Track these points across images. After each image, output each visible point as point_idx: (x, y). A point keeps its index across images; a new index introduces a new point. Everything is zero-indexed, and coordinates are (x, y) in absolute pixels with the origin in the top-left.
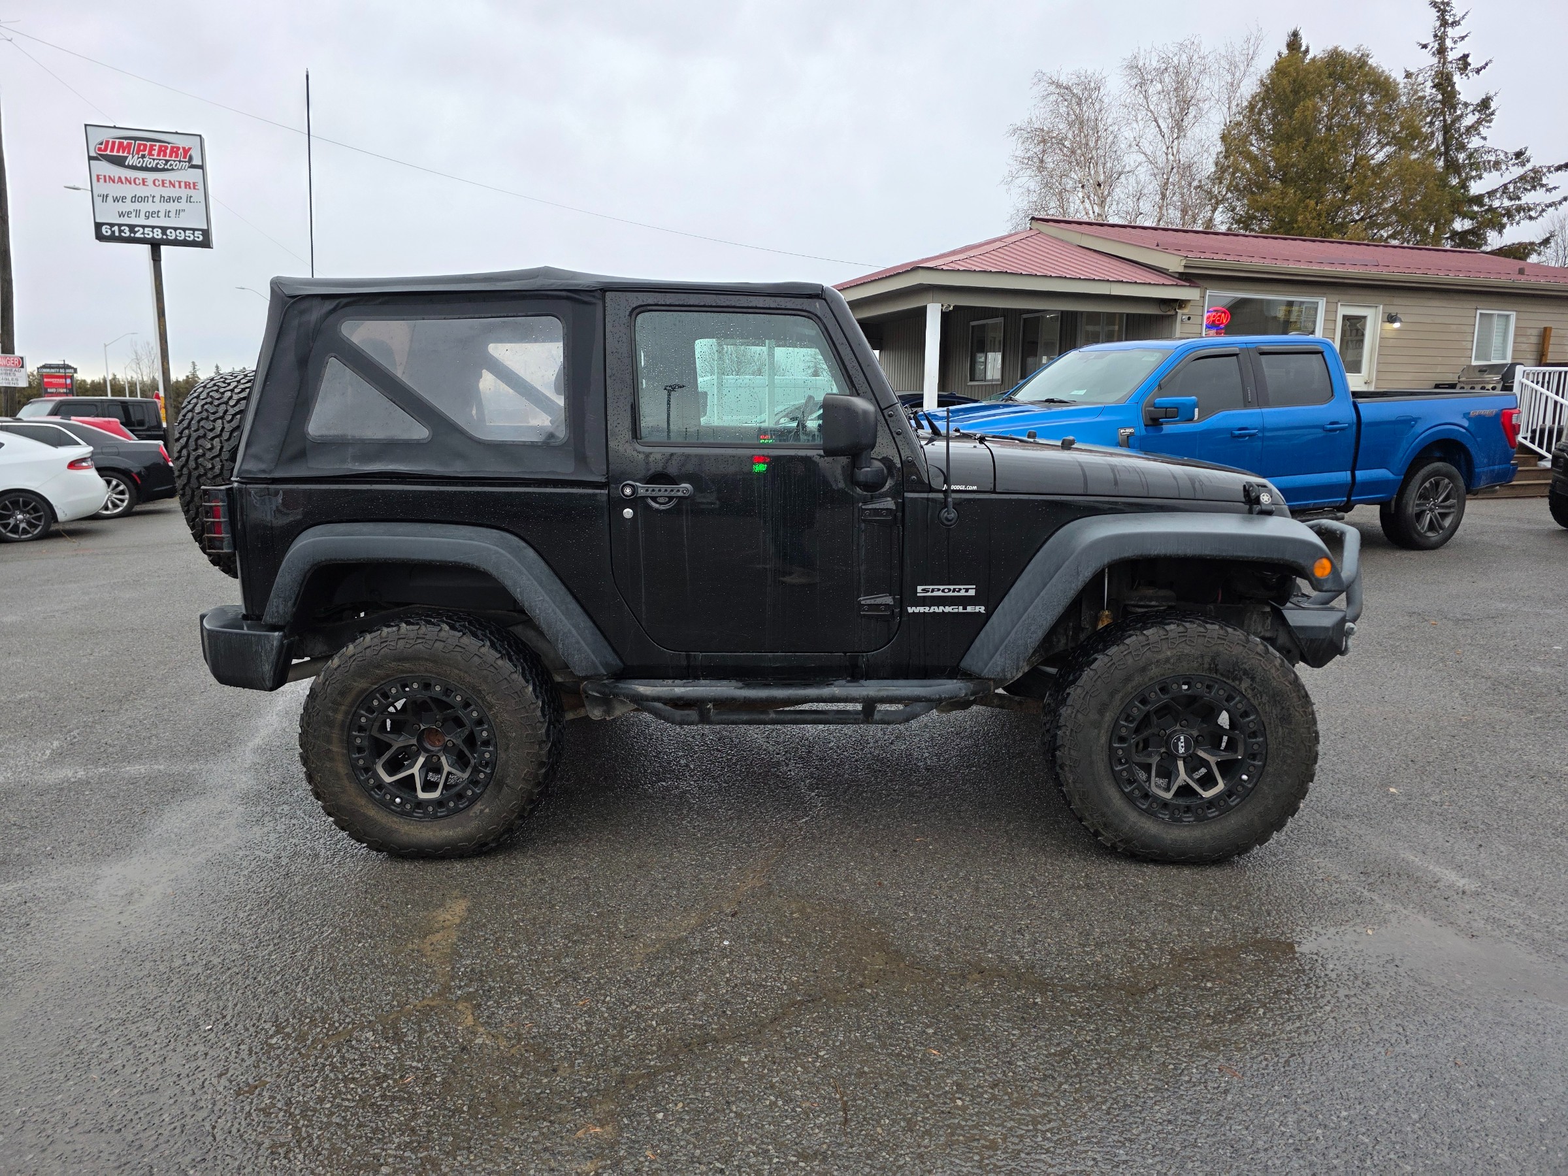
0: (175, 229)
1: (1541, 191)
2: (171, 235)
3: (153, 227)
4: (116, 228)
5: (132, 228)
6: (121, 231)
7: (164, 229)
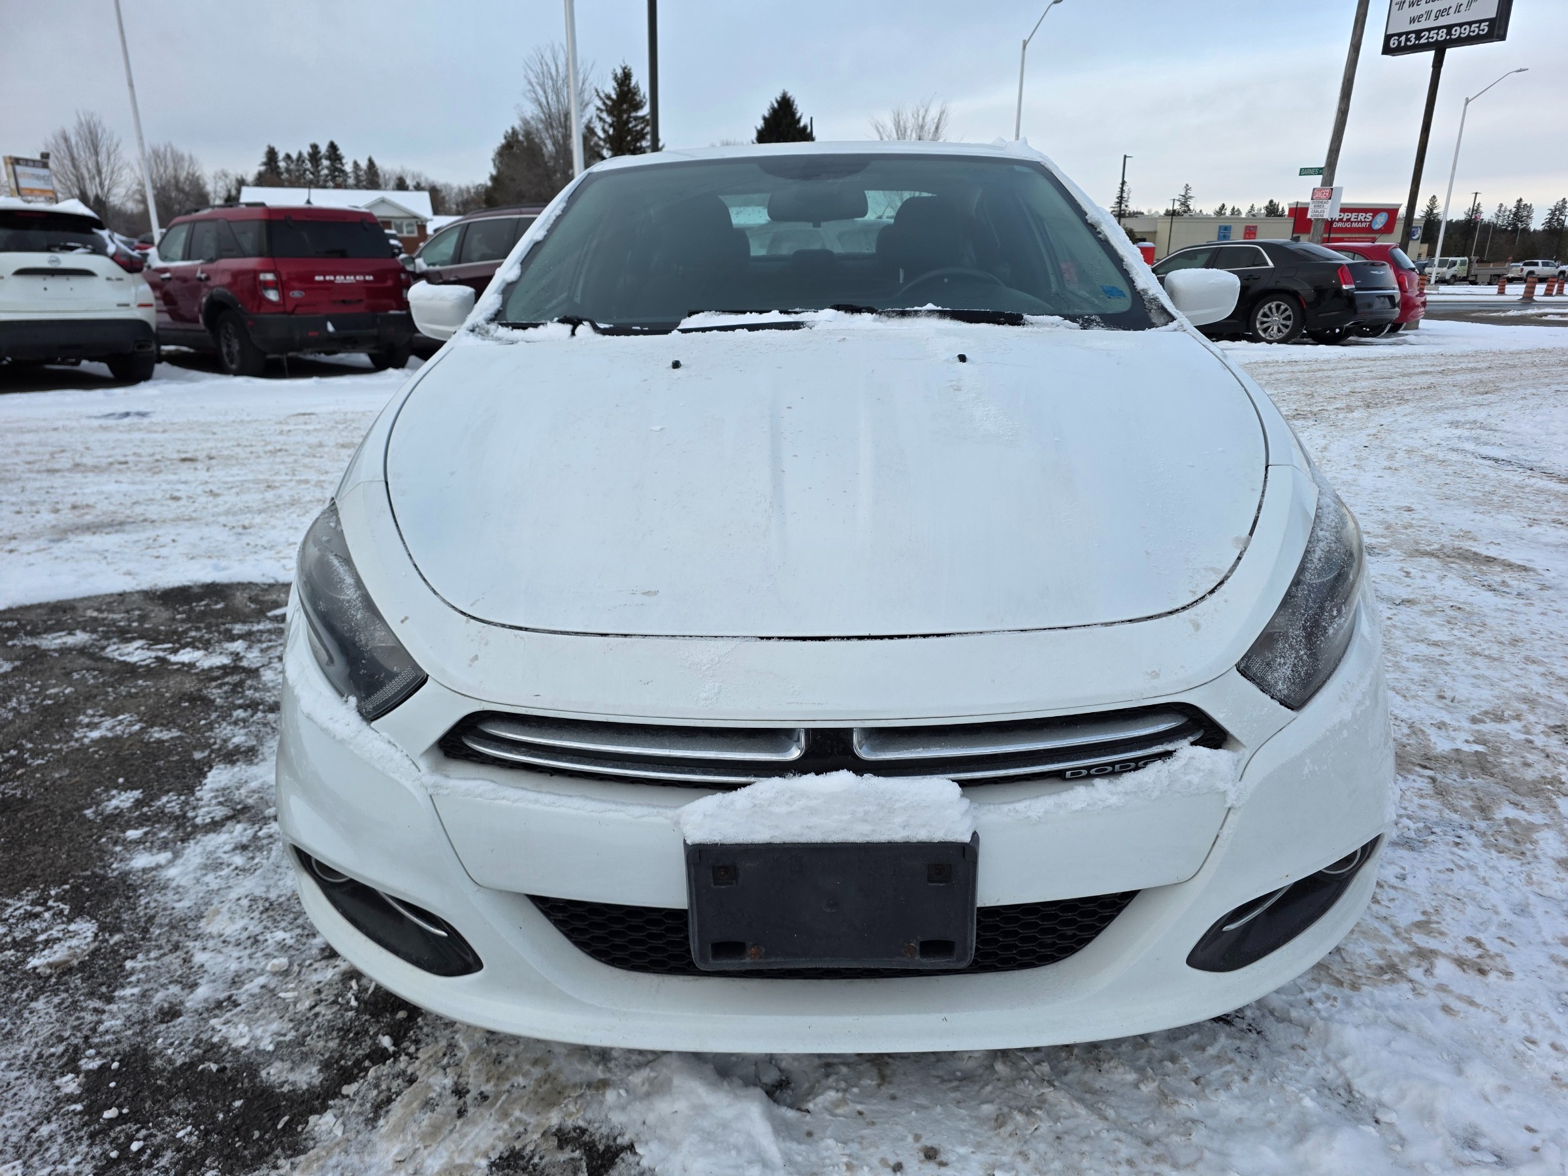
0: (1461, 25)
2: (1456, 32)
3: (1439, 28)
4: (1403, 38)
5: (1418, 33)
6: (1408, 40)
7: (1449, 28)
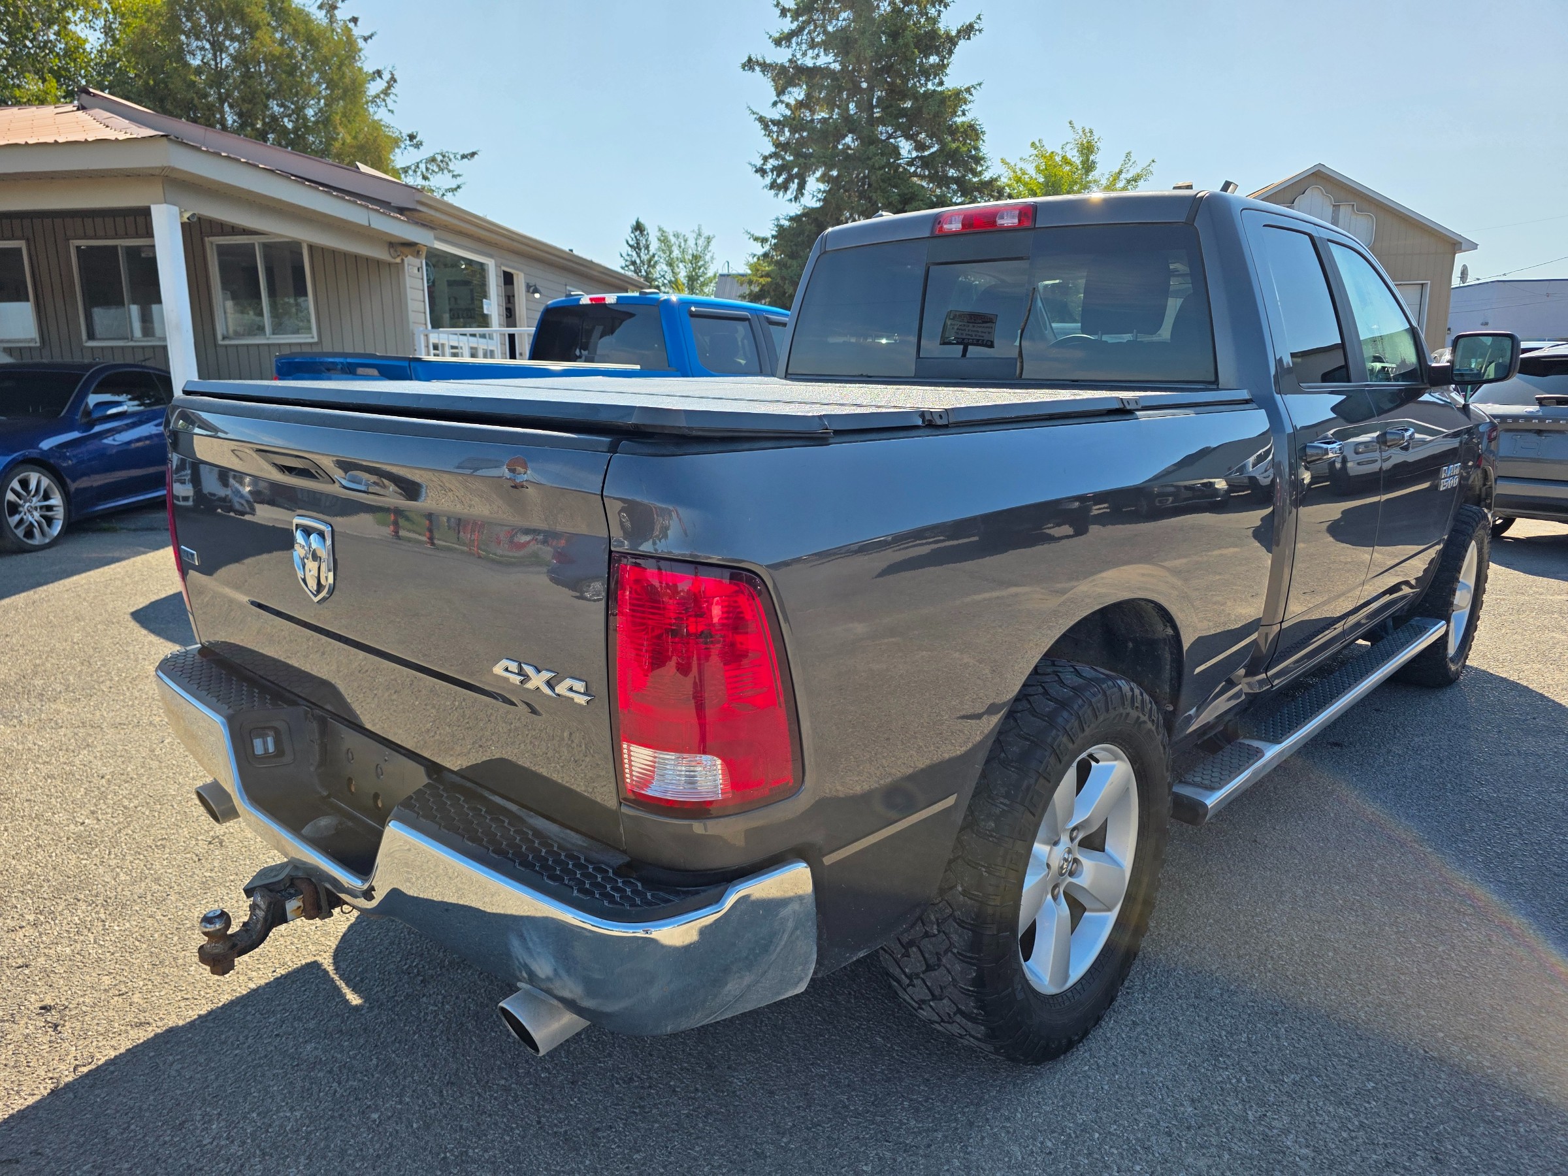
1: (448, 176)
